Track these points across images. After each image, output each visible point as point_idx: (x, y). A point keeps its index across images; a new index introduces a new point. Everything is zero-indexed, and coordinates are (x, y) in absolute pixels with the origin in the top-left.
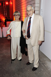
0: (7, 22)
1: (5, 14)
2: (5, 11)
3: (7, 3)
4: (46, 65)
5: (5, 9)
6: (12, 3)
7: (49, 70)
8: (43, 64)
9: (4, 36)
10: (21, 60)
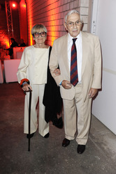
0: (14, 48)
1: (11, 31)
2: (10, 23)
3: (14, 5)
4: (105, 148)
5: (10, 18)
6: (25, 6)
7: (113, 158)
8: (99, 144)
9: (7, 81)
10: (47, 136)
